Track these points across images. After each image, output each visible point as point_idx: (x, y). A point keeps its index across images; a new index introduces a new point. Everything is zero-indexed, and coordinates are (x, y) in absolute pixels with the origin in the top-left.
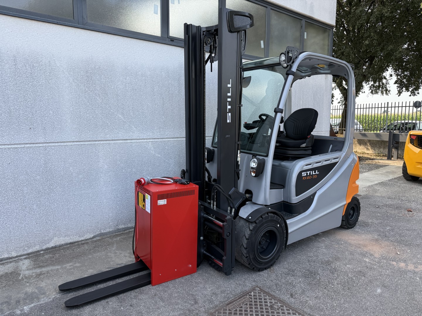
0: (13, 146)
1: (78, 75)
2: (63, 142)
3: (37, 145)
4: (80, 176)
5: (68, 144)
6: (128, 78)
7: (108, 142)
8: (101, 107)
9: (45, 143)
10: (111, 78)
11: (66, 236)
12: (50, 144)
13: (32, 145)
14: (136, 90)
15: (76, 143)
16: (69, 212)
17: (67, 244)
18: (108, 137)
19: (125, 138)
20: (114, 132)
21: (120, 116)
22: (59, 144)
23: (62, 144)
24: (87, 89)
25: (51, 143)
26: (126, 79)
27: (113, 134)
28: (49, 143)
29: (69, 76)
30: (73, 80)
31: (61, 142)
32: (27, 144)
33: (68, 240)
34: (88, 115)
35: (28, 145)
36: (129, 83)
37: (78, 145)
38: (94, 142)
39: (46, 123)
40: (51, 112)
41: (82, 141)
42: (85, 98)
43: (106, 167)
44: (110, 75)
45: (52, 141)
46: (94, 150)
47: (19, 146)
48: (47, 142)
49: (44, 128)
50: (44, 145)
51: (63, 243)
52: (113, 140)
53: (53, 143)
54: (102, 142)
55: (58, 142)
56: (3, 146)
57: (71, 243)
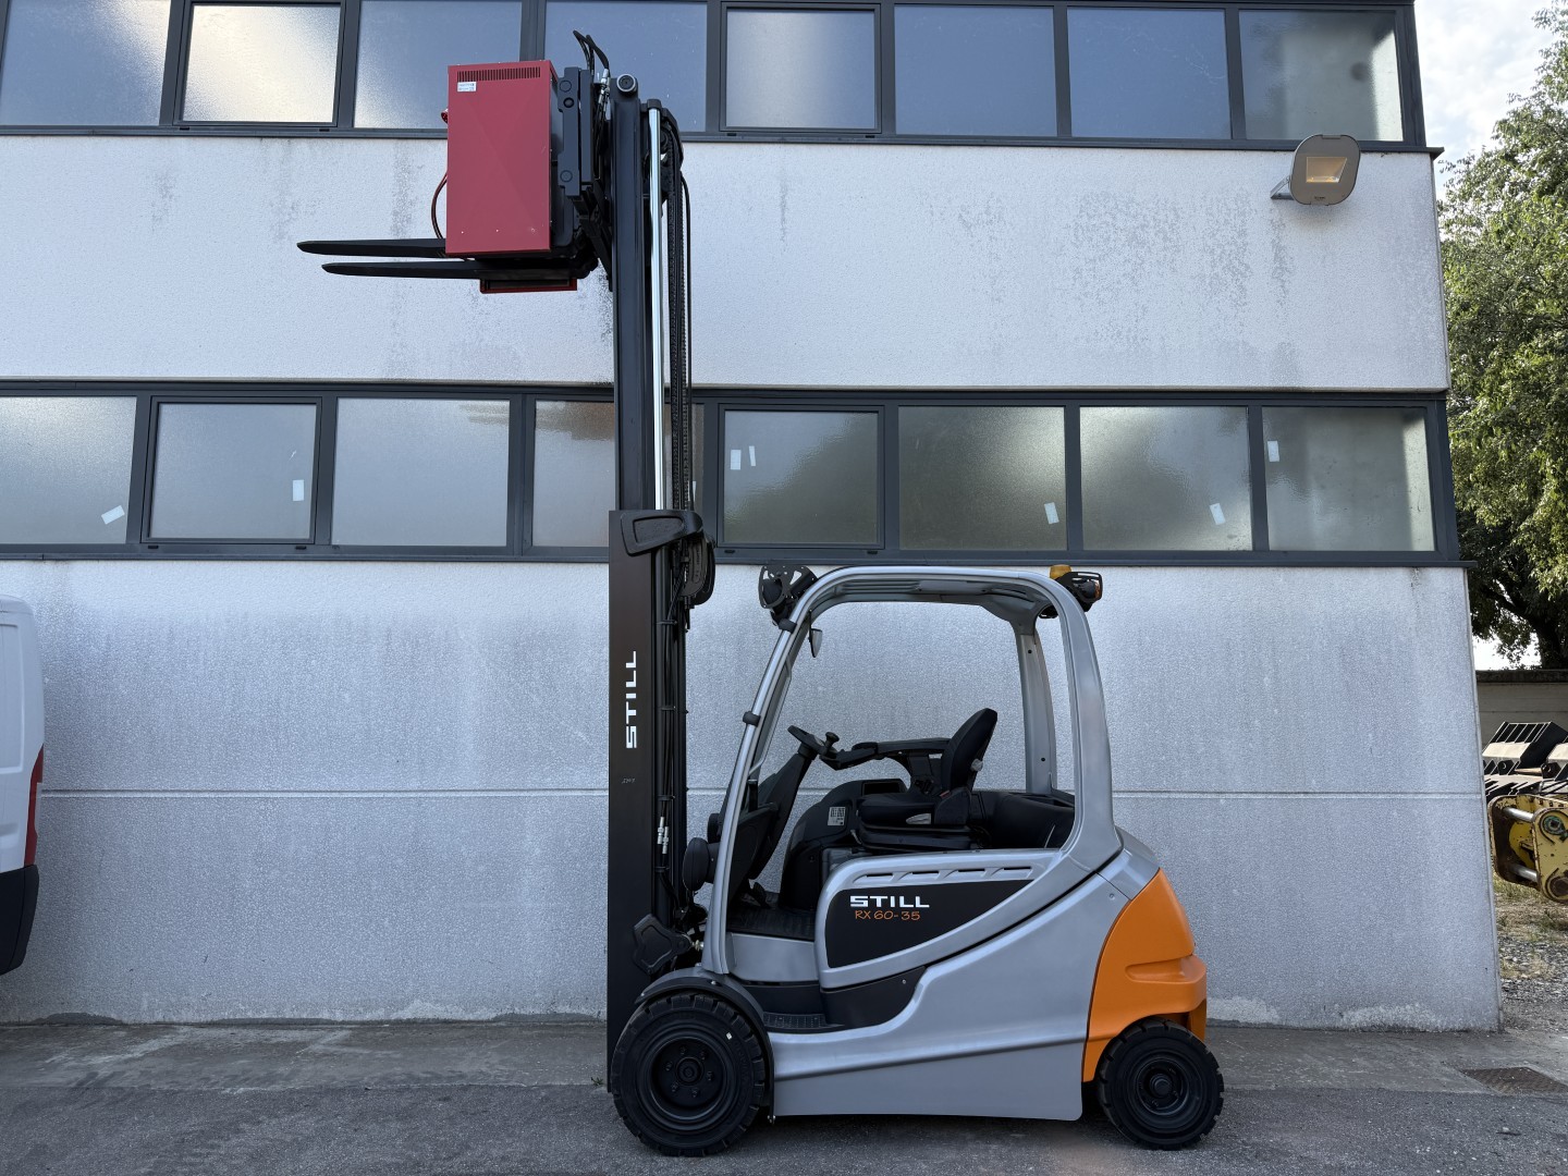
0: (365, 795)
2: (454, 791)
3: (406, 795)
4: (481, 868)
5: (463, 795)
7: (548, 793)
8: (540, 716)
9: (421, 791)
11: (437, 1001)
12: (431, 795)
13: (397, 795)
15: (479, 794)
16: (449, 946)
17: (437, 1021)
18: (549, 782)
19: (589, 786)
21: (580, 734)
22: (447, 794)
23: (453, 794)
24: (512, 680)
25: (431, 791)
28: (429, 791)
32: (388, 791)
33: (441, 1012)
34: (510, 734)
35: (390, 795)
37: (484, 798)
38: (518, 794)
39: (426, 751)
40: (439, 729)
41: (493, 790)
43: (538, 851)
45: (434, 788)
46: (516, 812)
47: (375, 795)
48: (425, 788)
49: (423, 762)
50: (419, 794)
51: (430, 1016)
52: (559, 790)
53: (435, 791)
54: (534, 794)
55: (444, 791)
56: (350, 795)
57: (446, 1022)
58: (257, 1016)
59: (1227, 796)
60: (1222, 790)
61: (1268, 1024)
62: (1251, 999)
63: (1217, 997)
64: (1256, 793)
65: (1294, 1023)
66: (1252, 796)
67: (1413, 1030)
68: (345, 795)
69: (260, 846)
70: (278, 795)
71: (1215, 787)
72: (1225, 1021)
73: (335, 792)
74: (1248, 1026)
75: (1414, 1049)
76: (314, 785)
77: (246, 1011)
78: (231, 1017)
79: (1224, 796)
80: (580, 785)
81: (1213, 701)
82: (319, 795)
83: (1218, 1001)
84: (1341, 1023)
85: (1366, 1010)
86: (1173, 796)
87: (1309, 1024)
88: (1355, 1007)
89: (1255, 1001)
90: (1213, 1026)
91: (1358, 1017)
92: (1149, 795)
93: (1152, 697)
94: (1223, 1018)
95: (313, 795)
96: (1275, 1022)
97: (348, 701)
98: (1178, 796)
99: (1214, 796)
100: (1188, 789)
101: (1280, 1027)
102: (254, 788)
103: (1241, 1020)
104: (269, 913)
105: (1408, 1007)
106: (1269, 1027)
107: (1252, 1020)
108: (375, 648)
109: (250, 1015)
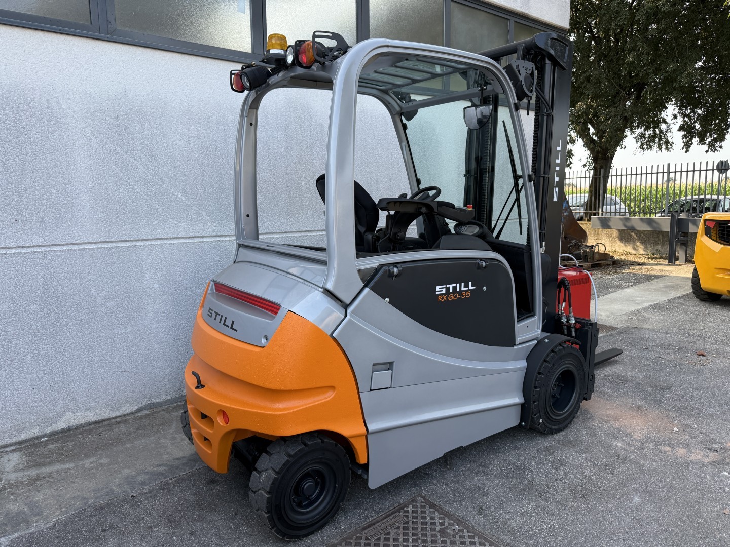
1: (102, 124)
2: (76, 244)
3: (29, 250)
4: (111, 304)
5: (86, 247)
6: (192, 127)
7: (159, 242)
8: (145, 180)
9: (45, 246)
10: (162, 128)
11: (87, 410)
12: (54, 248)
13: (20, 250)
14: (207, 148)
15: (100, 246)
16: (91, 367)
17: (89, 424)
18: (159, 233)
19: (191, 235)
20: (169, 224)
21: (180, 195)
22: (70, 247)
23: (76, 247)
24: (118, 149)
25: (55, 245)
26: (188, 130)
27: (167, 228)
28: (52, 245)
29: (84, 125)
30: (92, 132)
31: (74, 244)
32: (11, 248)
33: (91, 417)
34: (121, 195)
36: (194, 137)
37: (105, 248)
38: (134, 244)
39: (44, 210)
40: (53, 191)
41: (112, 242)
42: (116, 164)
43: (156, 286)
44: (160, 123)
45: (58, 242)
46: (135, 257)
48: (48, 243)
49: (42, 220)
50: (43, 249)
51: (82, 421)
52: (167, 239)
53: (59, 245)
54: (148, 243)
55: (67, 244)
57: (96, 422)
80: (184, 234)
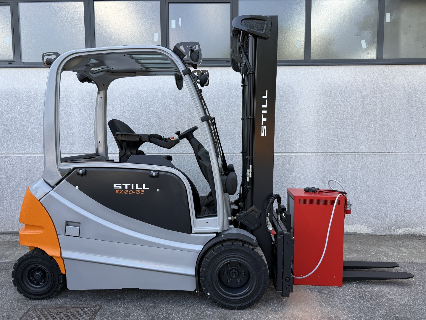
1: (85, 103)
6: (125, 101)
10: (111, 103)
14: (132, 110)
20: (112, 147)
25: (66, 154)
26: (123, 102)
27: (111, 148)
28: (65, 154)
29: (78, 104)
30: (82, 106)
31: (72, 154)
36: (126, 106)
39: (62, 139)
40: (66, 131)
42: (90, 120)
44: (110, 100)
45: (66, 153)
48: (63, 153)
53: (67, 154)
55: (70, 154)
56: (37, 155)
58: (13, 231)
59: (359, 154)
60: (357, 151)
61: (367, 234)
62: (362, 225)
63: (350, 224)
64: (370, 152)
65: (377, 233)
66: (368, 154)
67: (420, 236)
68: (35, 155)
69: (7, 173)
70: (11, 155)
71: (355, 150)
72: (352, 233)
73: (31, 154)
74: (360, 234)
75: (422, 244)
76: (24, 152)
77: (9, 229)
78: (4, 231)
79: (358, 154)
81: (357, 118)
82: (26, 155)
83: (350, 226)
84: (394, 233)
85: (403, 229)
86: (339, 154)
87: (382, 234)
88: (400, 227)
89: (363, 226)
90: (347, 234)
91: (400, 231)
92: (330, 154)
93: (333, 117)
94: (351, 232)
95: (24, 155)
96: (370, 233)
97: (32, 121)
98: (340, 154)
99: (354, 154)
100: (344, 151)
101: (372, 235)
102: (2, 153)
103: (358, 232)
104: (13, 196)
105: (419, 228)
106: (368, 235)
107: (362, 232)
108: (40, 101)
109: (10, 230)
